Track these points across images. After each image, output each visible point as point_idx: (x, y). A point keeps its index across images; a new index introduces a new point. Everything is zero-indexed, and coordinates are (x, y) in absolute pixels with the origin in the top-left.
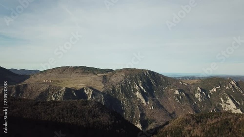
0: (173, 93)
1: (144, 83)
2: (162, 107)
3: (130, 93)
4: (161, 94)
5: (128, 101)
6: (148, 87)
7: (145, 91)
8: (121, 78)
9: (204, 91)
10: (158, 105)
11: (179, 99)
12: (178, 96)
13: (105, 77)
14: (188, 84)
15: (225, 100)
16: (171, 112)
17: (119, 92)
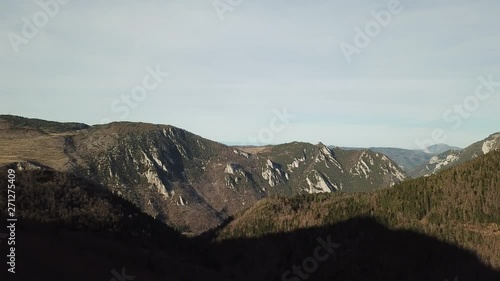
0: (222, 172)
1: (163, 152)
2: (200, 200)
3: (132, 172)
4: (199, 174)
5: (127, 190)
6: (171, 161)
7: (165, 169)
8: (111, 141)
9: (279, 167)
10: (192, 196)
11: (234, 183)
12: (231, 178)
13: (70, 141)
14: (249, 155)
15: (315, 181)
16: (220, 210)
17: (106, 172)
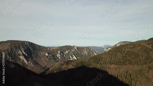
0: (44, 55)
1: (25, 50)
2: (38, 64)
4: (37, 56)
6: (28, 52)
7: (26, 55)
8: (8, 47)
9: (62, 53)
10: (36, 63)
11: (48, 58)
12: (47, 57)
14: (53, 50)
16: (44, 67)
